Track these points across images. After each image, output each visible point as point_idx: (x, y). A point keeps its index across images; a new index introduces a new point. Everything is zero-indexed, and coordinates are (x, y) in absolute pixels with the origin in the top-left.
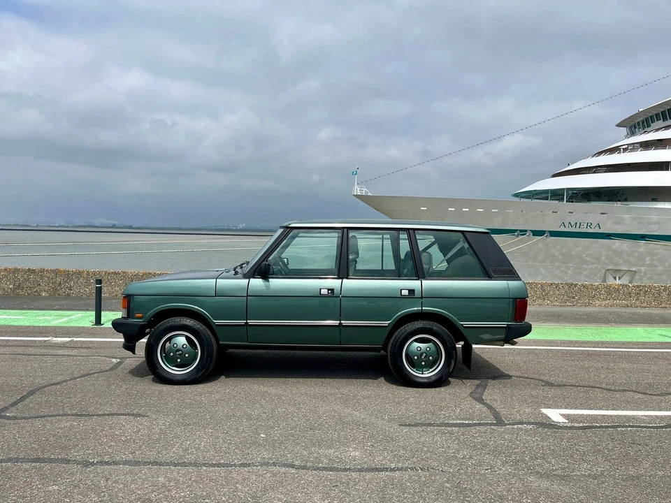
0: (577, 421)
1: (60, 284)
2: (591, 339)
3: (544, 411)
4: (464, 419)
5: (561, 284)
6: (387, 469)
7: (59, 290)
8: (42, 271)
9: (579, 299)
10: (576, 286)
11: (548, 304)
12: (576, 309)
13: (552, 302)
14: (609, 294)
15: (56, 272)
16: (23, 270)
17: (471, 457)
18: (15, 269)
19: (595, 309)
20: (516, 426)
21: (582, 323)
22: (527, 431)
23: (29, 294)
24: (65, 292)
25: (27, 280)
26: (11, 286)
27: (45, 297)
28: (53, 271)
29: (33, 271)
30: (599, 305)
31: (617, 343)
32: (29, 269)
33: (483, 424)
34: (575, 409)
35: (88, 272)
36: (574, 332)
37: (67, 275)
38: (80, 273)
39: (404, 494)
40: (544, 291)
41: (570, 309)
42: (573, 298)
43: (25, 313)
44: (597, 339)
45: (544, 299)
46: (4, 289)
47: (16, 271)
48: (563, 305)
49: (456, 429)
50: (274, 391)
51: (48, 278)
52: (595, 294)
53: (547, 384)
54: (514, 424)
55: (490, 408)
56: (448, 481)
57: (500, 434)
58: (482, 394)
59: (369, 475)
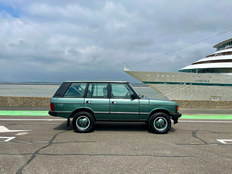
0: (229, 143)
1: (39, 102)
2: (220, 119)
3: (218, 140)
4: (195, 143)
5: (205, 101)
6: (181, 157)
7: (38, 104)
8: (33, 98)
9: (211, 106)
10: (210, 101)
12: (210, 109)
13: (202, 107)
14: (221, 104)
16: (26, 98)
17: (203, 153)
18: (23, 97)
19: (217, 109)
20: (212, 145)
21: (214, 114)
22: (216, 146)
23: (28, 106)
24: (40, 105)
25: (28, 101)
26: (22, 103)
27: (34, 106)
28: (36, 98)
29: (30, 98)
30: (218, 108)
31: (229, 120)
32: (28, 97)
33: (202, 144)
34: (227, 139)
35: (48, 98)
36: (213, 116)
37: (41, 99)
38: (45, 98)
39: (190, 163)
40: (199, 103)
41: (208, 109)
42: (209, 105)
43: (31, 112)
44: (222, 119)
45: (199, 106)
46: (20, 104)
47: (24, 98)
48: (206, 108)
49: (194, 145)
50: (130, 135)
51: (35, 100)
52: (216, 104)
53: (214, 132)
54: (211, 144)
55: (201, 139)
56: (201, 160)
57: (209, 147)
58: (196, 135)
59: (176, 158)
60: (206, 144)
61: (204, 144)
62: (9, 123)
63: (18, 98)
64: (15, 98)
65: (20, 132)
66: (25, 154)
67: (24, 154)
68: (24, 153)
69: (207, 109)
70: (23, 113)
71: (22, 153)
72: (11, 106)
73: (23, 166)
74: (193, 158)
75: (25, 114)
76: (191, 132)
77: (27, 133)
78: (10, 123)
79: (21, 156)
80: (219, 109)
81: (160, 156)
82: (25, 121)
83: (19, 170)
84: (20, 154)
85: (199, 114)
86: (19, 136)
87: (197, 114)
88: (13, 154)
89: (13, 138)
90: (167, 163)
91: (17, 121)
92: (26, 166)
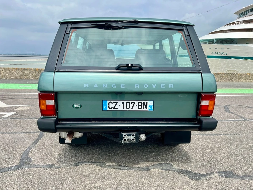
1: (37, 74)
4: (232, 119)
5: (229, 73)
7: (37, 77)
8: (30, 69)
9: (235, 79)
10: (234, 74)
11: (223, 81)
12: (233, 83)
14: (246, 77)
15: (35, 70)
16: (22, 69)
17: (247, 130)
18: (19, 68)
23: (25, 78)
25: (24, 73)
26: (18, 75)
27: (32, 79)
28: (34, 69)
29: (26, 69)
30: (242, 82)
32: (24, 69)
33: (240, 120)
37: (40, 71)
40: (222, 76)
41: (232, 83)
42: (233, 79)
45: (222, 79)
46: (15, 76)
47: (19, 69)
49: (232, 122)
51: (32, 72)
52: (241, 77)
53: (249, 107)
54: (251, 120)
55: (237, 115)
56: (247, 138)
57: (250, 123)
58: (229, 110)
59: (218, 136)
60: (245, 120)
61: (243, 120)
62: (5, 97)
63: (12, 69)
64: (8, 69)
65: (20, 107)
66: (31, 133)
67: (28, 133)
68: (28, 130)
69: (230, 83)
70: (20, 86)
71: (26, 132)
72: (6, 79)
73: (29, 148)
74: (238, 136)
75: (22, 87)
76: (223, 107)
77: (29, 108)
78: (7, 97)
79: (26, 134)
80: (244, 83)
81: (196, 134)
82: (25, 95)
83: (24, 153)
84: (24, 133)
85: (223, 88)
86: (19, 111)
87: (221, 88)
88: (14, 133)
89: (12, 113)
90: (209, 143)
91: (15, 95)
92: (33, 147)
